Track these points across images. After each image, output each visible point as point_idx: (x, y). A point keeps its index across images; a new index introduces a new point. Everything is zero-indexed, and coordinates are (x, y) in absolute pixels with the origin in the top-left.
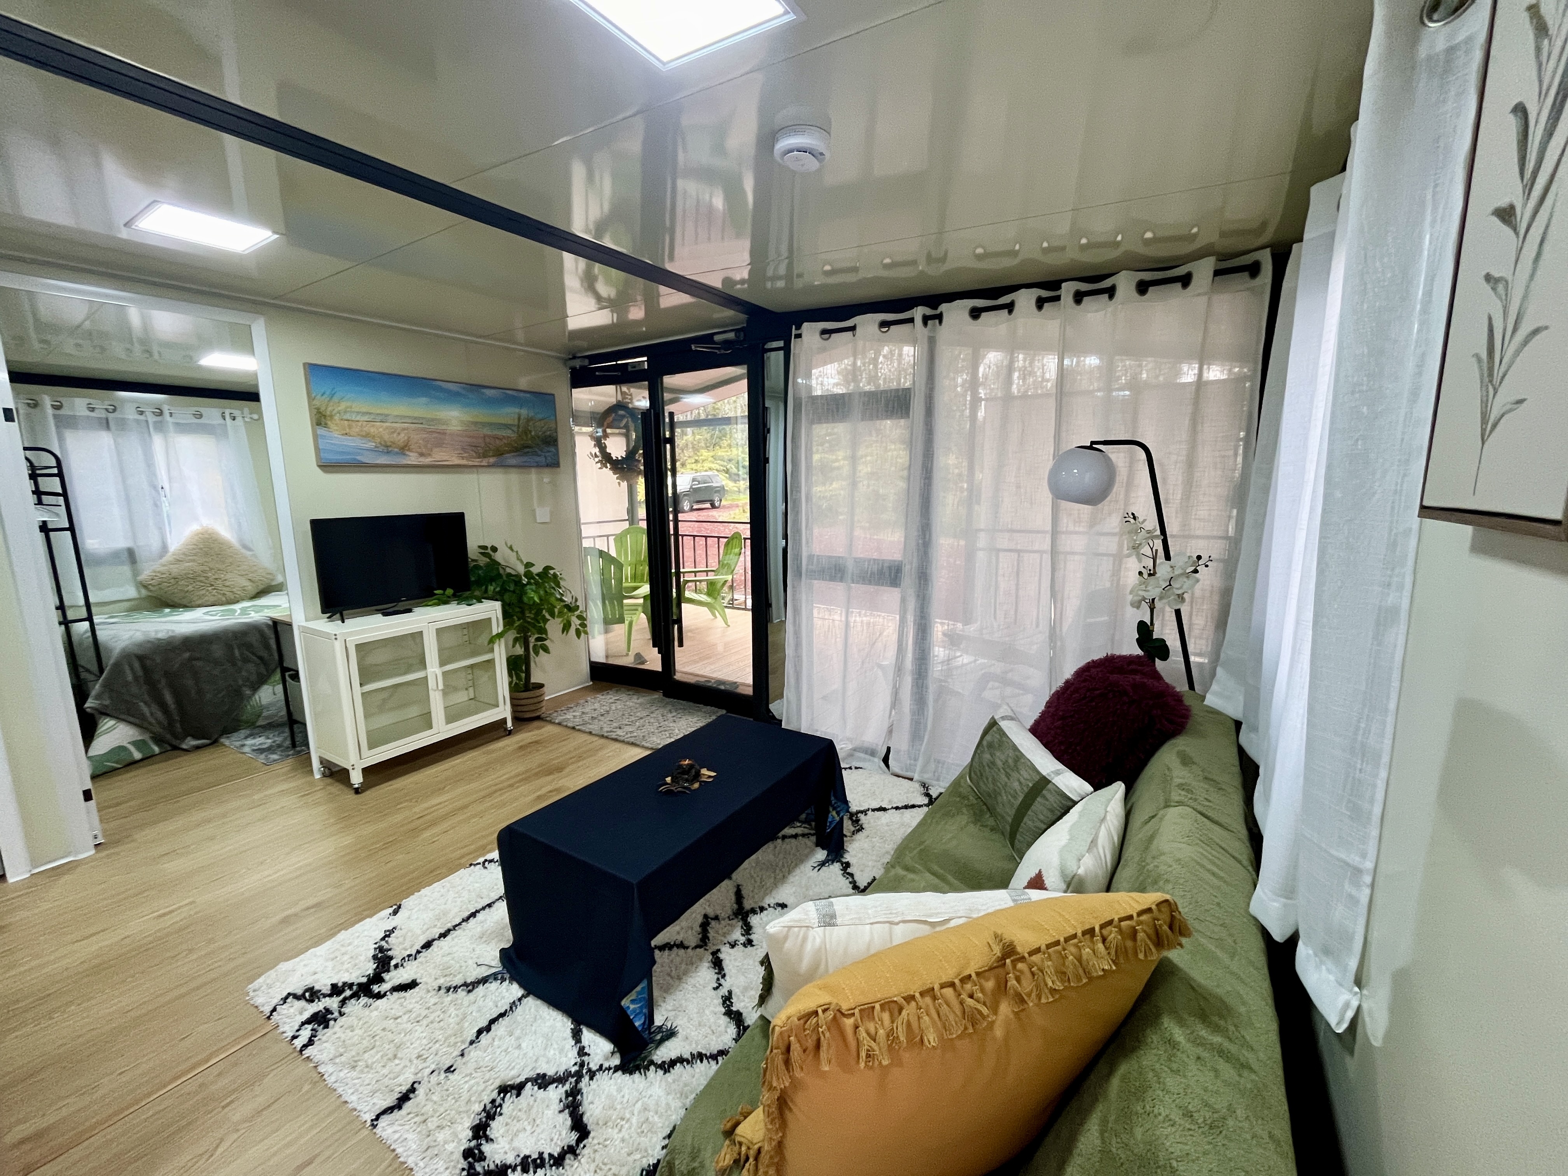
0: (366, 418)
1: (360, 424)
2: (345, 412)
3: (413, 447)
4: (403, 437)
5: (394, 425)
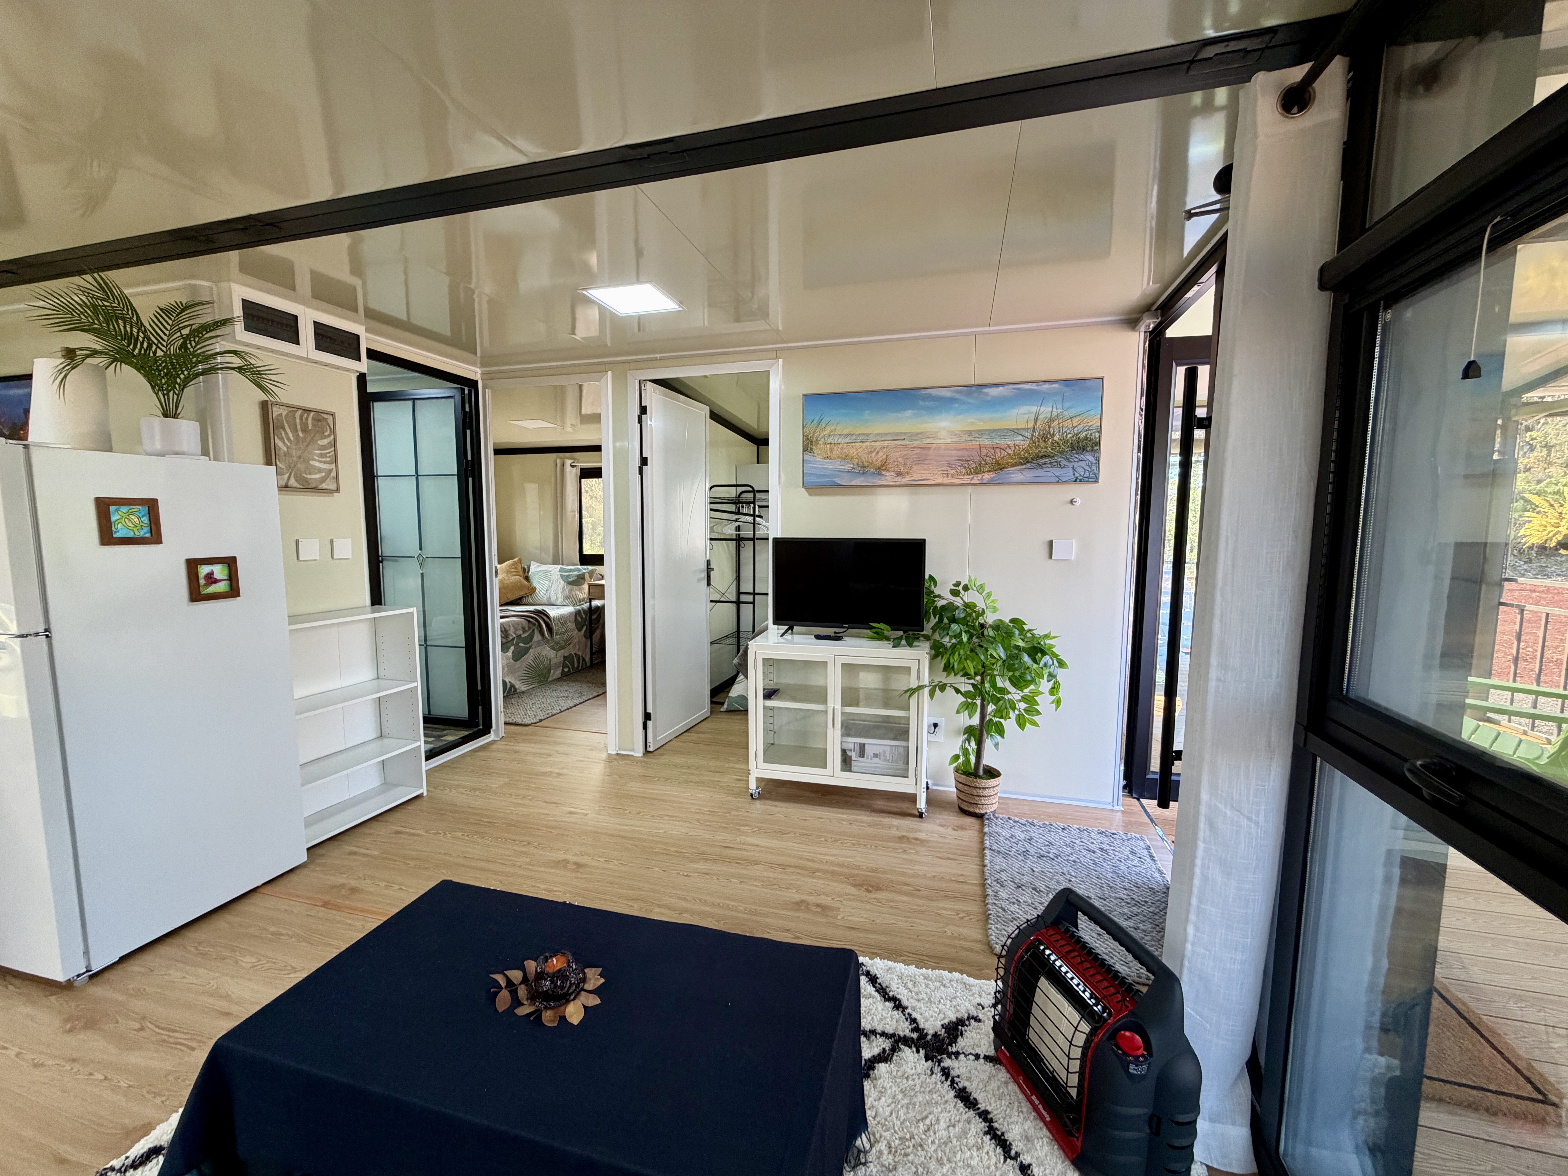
1: (841, 446)
3: (890, 466)
4: (882, 456)
5: (873, 444)
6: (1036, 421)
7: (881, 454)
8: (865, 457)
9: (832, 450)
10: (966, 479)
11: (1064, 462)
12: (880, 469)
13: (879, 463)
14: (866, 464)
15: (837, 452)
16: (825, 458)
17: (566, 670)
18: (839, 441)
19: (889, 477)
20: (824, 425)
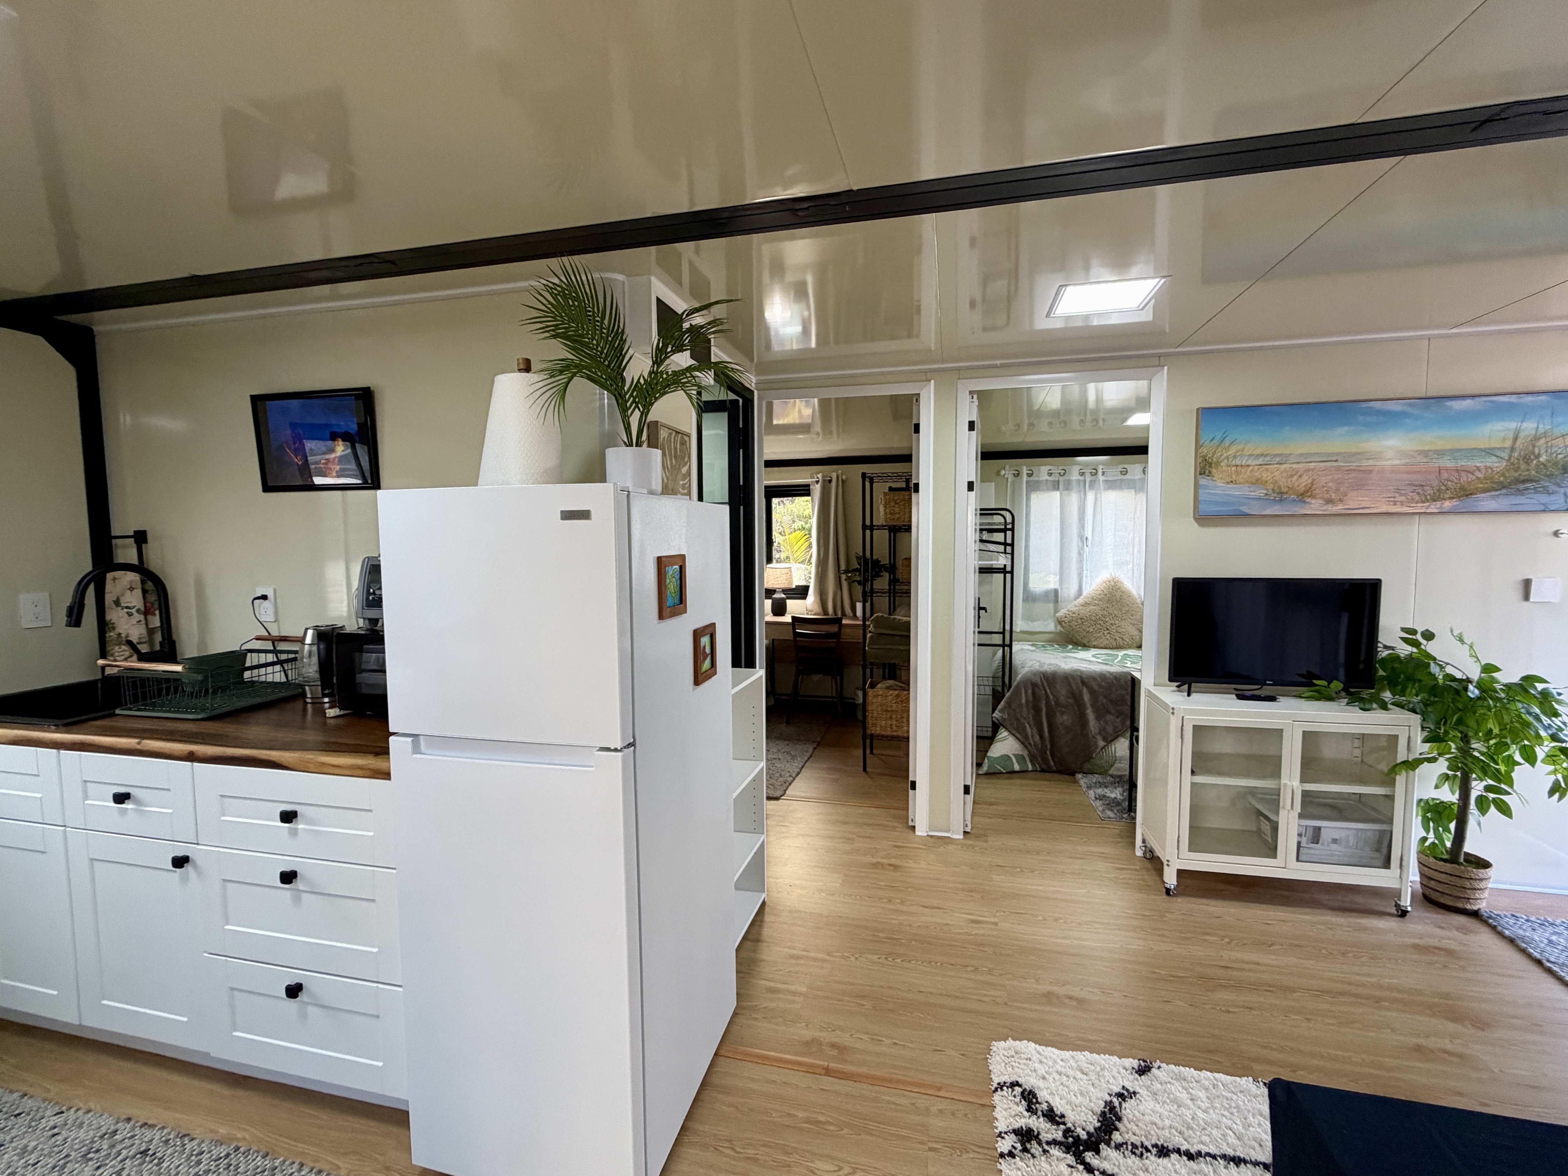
1: (1251, 468)
2: (1235, 457)
3: (1317, 491)
4: (1305, 480)
5: (1295, 466)
6: (1516, 439)
7: (1305, 478)
8: (1283, 482)
9: (1238, 473)
10: (1420, 508)
11: (1553, 488)
12: (1304, 496)
13: (1302, 489)
14: (1284, 490)
15: (1245, 475)
16: (1228, 483)
18: (1248, 463)
20: (1227, 445)
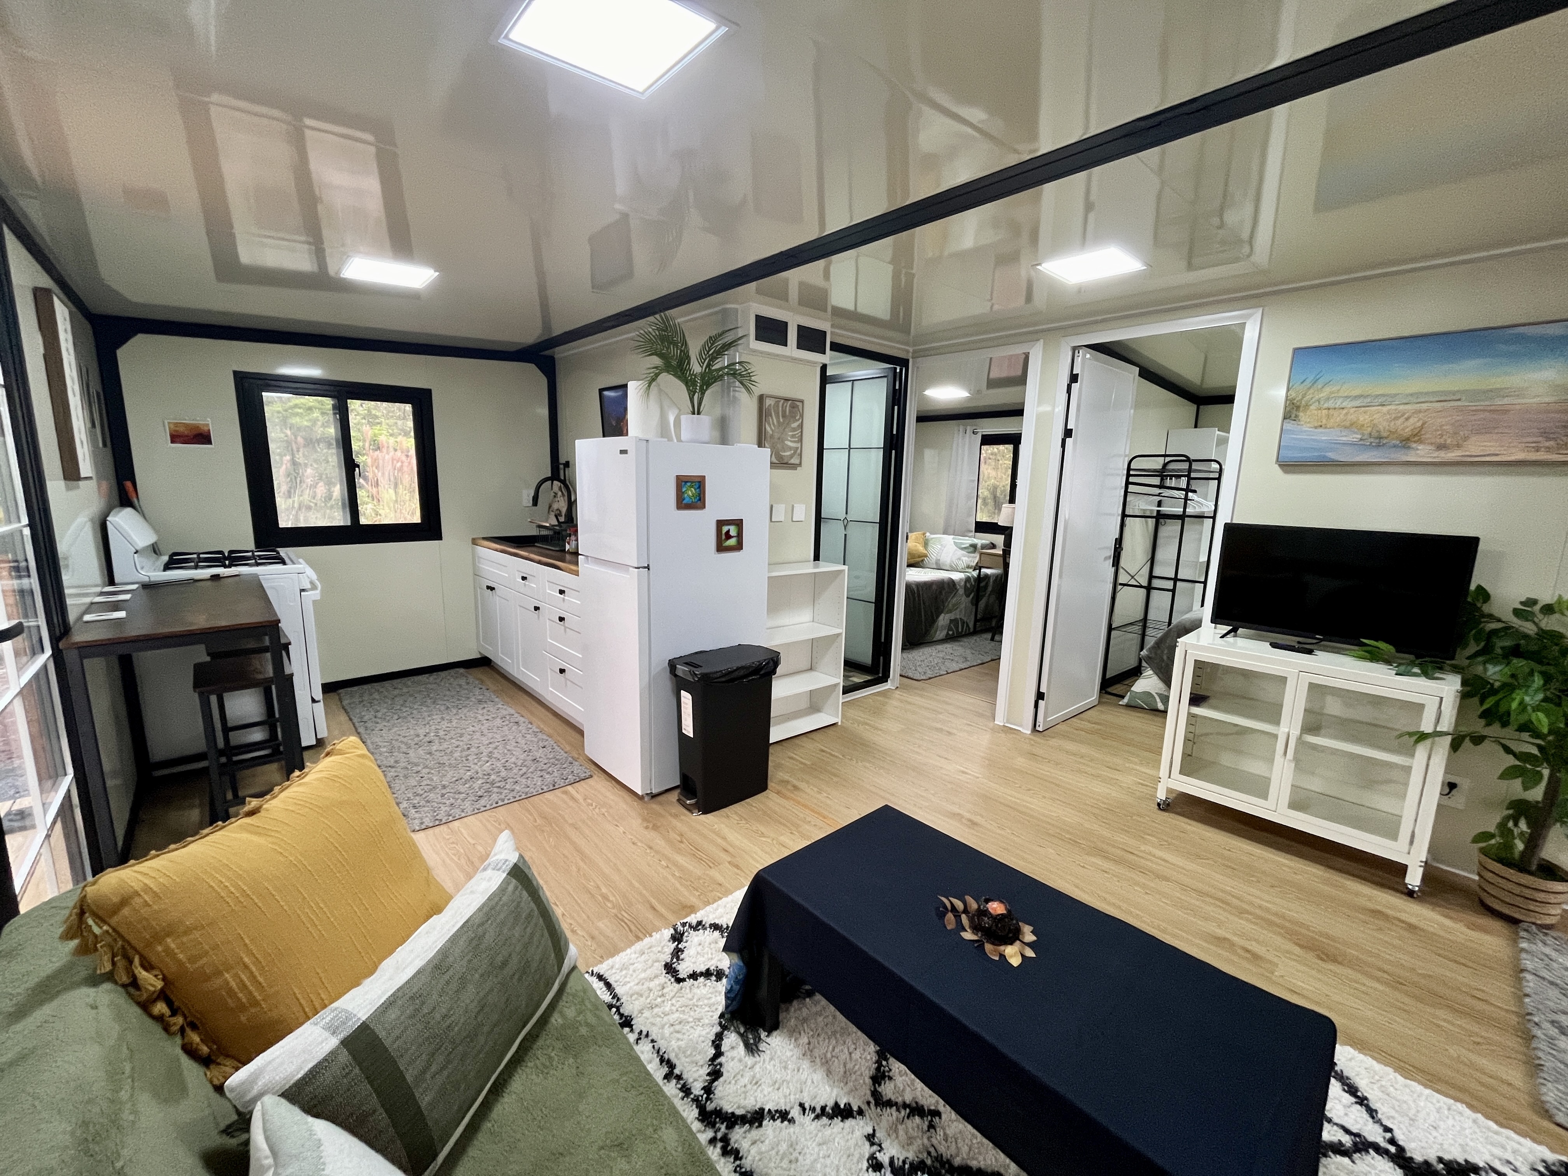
0: (1357, 403)
1: (1345, 411)
2: (1328, 399)
3: (1427, 436)
4: (1414, 422)
5: (1401, 407)
7: (1413, 420)
8: (1383, 425)
9: (1328, 417)
12: (1409, 441)
13: (1407, 432)
14: (1385, 434)
15: (1337, 419)
16: (1316, 427)
17: (951, 633)
18: (1341, 406)
19: (1422, 452)
20: (1320, 387)
